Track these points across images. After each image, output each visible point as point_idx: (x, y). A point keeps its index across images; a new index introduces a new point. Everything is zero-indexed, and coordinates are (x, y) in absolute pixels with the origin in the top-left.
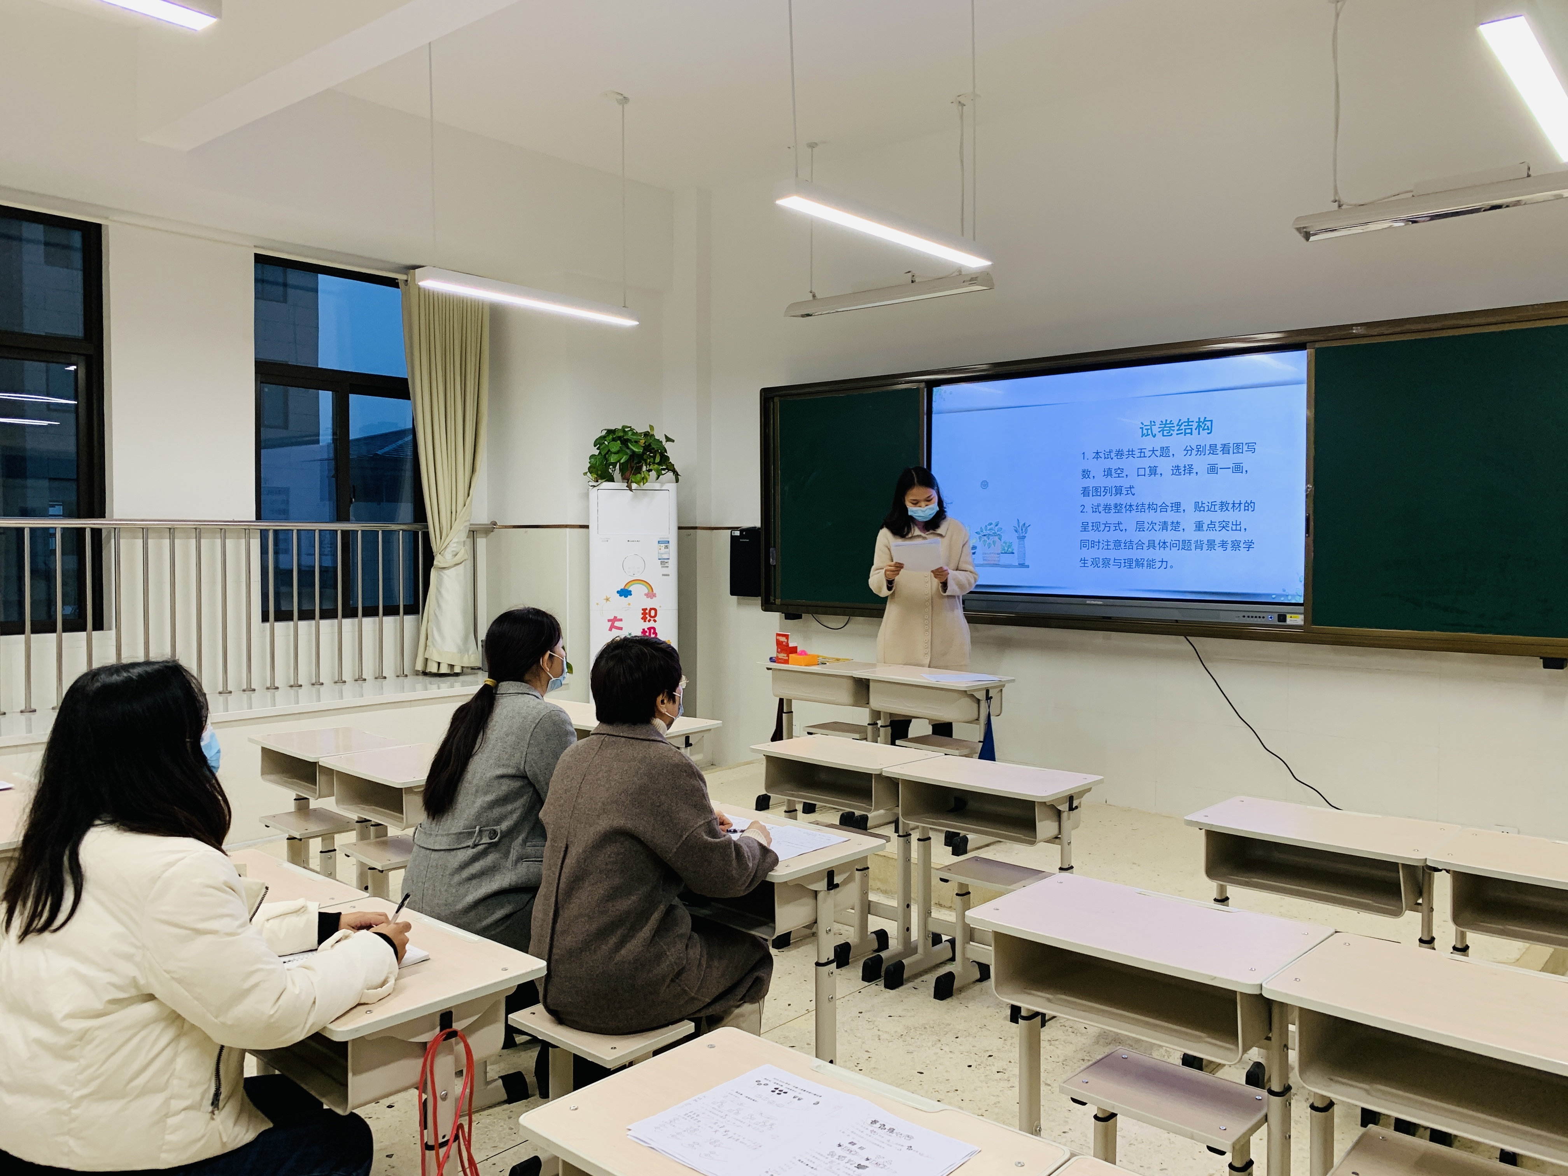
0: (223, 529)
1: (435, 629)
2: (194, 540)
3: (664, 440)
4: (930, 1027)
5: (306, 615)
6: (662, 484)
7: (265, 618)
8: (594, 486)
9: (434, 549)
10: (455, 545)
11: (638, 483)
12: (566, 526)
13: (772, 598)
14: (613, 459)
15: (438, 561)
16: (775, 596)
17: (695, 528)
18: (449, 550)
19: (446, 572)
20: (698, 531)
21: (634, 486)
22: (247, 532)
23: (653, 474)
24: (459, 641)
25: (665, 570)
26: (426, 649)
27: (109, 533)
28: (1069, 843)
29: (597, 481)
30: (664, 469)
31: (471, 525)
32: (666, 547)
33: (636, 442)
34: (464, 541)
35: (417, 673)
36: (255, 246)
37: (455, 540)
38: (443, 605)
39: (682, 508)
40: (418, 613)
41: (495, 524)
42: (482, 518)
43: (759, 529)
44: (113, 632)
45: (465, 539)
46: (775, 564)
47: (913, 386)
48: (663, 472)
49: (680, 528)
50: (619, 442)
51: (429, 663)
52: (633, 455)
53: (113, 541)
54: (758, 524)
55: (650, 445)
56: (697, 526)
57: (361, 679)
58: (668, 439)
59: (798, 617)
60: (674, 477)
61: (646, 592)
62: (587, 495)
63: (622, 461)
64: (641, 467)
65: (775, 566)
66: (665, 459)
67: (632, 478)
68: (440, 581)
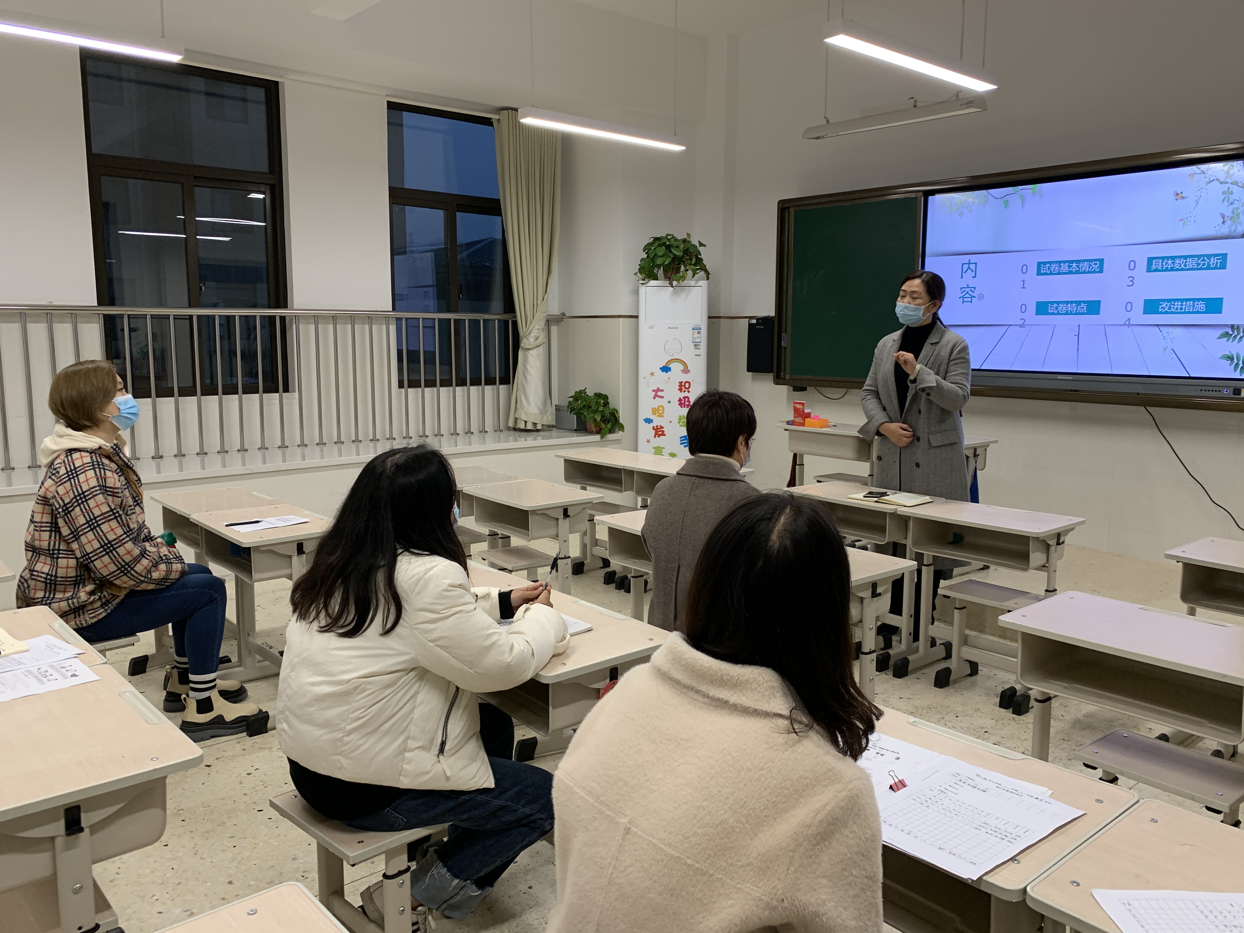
0: (370, 318)
1: (522, 396)
2: (350, 326)
3: (697, 245)
4: (934, 708)
5: (430, 384)
6: (697, 281)
7: (401, 385)
8: (643, 284)
9: (521, 334)
10: (536, 331)
11: (678, 281)
12: (620, 316)
13: (782, 374)
14: (659, 261)
15: (524, 343)
16: (785, 372)
17: (720, 317)
18: (532, 335)
19: (530, 352)
20: (722, 320)
21: (675, 283)
22: (387, 319)
23: (690, 273)
24: (540, 405)
25: (697, 352)
26: (516, 411)
27: (291, 320)
28: (1055, 571)
29: (644, 280)
30: (697, 269)
31: (547, 315)
32: (699, 333)
33: (677, 247)
34: (543, 328)
35: (509, 429)
36: (387, 95)
37: (536, 327)
38: (528, 377)
39: (712, 300)
40: (509, 383)
41: (564, 314)
42: (555, 311)
43: (773, 317)
44: (296, 394)
45: (544, 326)
46: (785, 346)
47: (913, 195)
48: (698, 272)
49: (709, 317)
50: (664, 247)
51: (519, 421)
52: (675, 258)
53: (294, 325)
54: (772, 313)
55: (688, 249)
56: (721, 315)
57: (469, 432)
58: (701, 244)
59: (803, 389)
60: (705, 275)
61: (682, 368)
62: (637, 292)
63: (666, 263)
64: (680, 268)
65: (785, 348)
66: (699, 261)
67: (673, 276)
68: (526, 359)
